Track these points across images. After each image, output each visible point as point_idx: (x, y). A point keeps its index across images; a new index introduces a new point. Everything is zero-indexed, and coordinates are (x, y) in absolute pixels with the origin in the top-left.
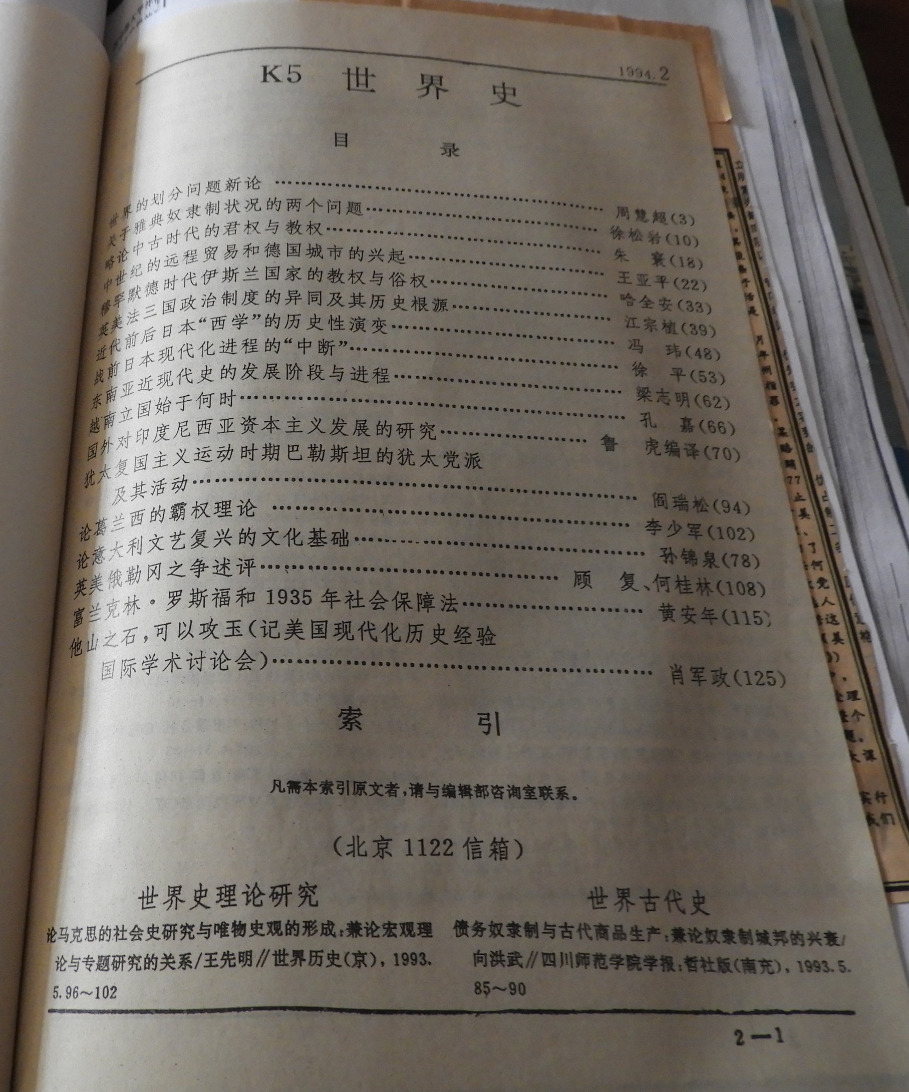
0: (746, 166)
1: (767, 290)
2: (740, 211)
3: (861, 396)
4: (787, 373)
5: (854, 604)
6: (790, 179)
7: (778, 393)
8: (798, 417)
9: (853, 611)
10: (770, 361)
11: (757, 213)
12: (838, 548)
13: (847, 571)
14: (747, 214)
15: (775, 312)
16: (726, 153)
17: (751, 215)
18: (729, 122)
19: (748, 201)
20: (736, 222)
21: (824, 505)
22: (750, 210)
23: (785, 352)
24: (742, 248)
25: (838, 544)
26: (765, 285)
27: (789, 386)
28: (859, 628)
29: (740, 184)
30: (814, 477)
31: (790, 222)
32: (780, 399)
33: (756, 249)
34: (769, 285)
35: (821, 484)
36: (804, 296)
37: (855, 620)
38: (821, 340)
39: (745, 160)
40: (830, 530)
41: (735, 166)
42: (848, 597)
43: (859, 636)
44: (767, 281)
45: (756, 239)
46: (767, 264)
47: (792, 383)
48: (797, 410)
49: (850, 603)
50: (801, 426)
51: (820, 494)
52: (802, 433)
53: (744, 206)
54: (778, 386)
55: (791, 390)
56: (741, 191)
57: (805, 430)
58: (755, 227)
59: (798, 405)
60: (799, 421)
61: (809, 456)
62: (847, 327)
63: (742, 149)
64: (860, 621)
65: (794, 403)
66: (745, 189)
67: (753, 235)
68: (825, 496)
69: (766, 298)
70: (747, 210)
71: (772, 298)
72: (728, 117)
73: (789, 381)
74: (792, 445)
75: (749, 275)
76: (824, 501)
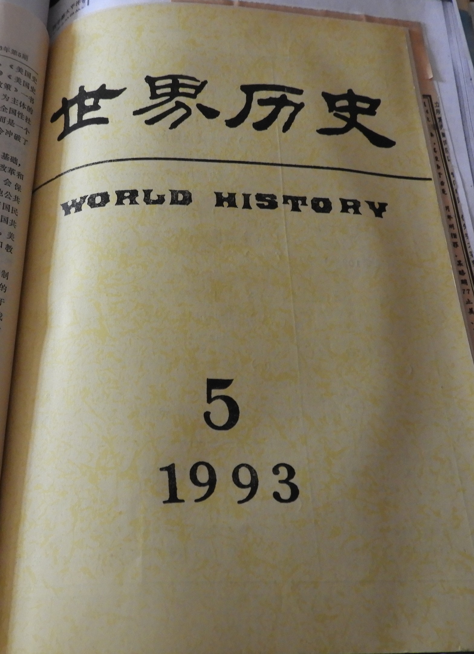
0: (441, 105)
1: (452, 179)
2: (436, 131)
4: (463, 228)
6: (467, 113)
7: (458, 240)
8: (469, 254)
10: (454, 221)
11: (447, 133)
14: (441, 134)
15: (457, 192)
16: (429, 98)
17: (444, 135)
18: (431, 79)
19: (442, 126)
20: (435, 139)
22: (443, 132)
23: (462, 216)
24: (438, 155)
26: (451, 176)
27: (465, 236)
29: (437, 116)
31: (466, 140)
32: (459, 244)
33: (446, 155)
34: (453, 176)
39: (440, 102)
41: (434, 105)
44: (452, 174)
45: (446, 149)
46: (453, 164)
47: (467, 234)
48: (469, 251)
50: (471, 260)
52: (471, 264)
53: (440, 129)
54: (458, 236)
55: (465, 238)
56: (438, 120)
58: (446, 142)
59: (470, 247)
60: (470, 257)
63: (439, 95)
65: (467, 246)
66: (440, 119)
67: (444, 147)
69: (452, 184)
70: (441, 131)
71: (455, 184)
72: (431, 76)
73: (464, 233)
74: (466, 270)
75: (442, 170)
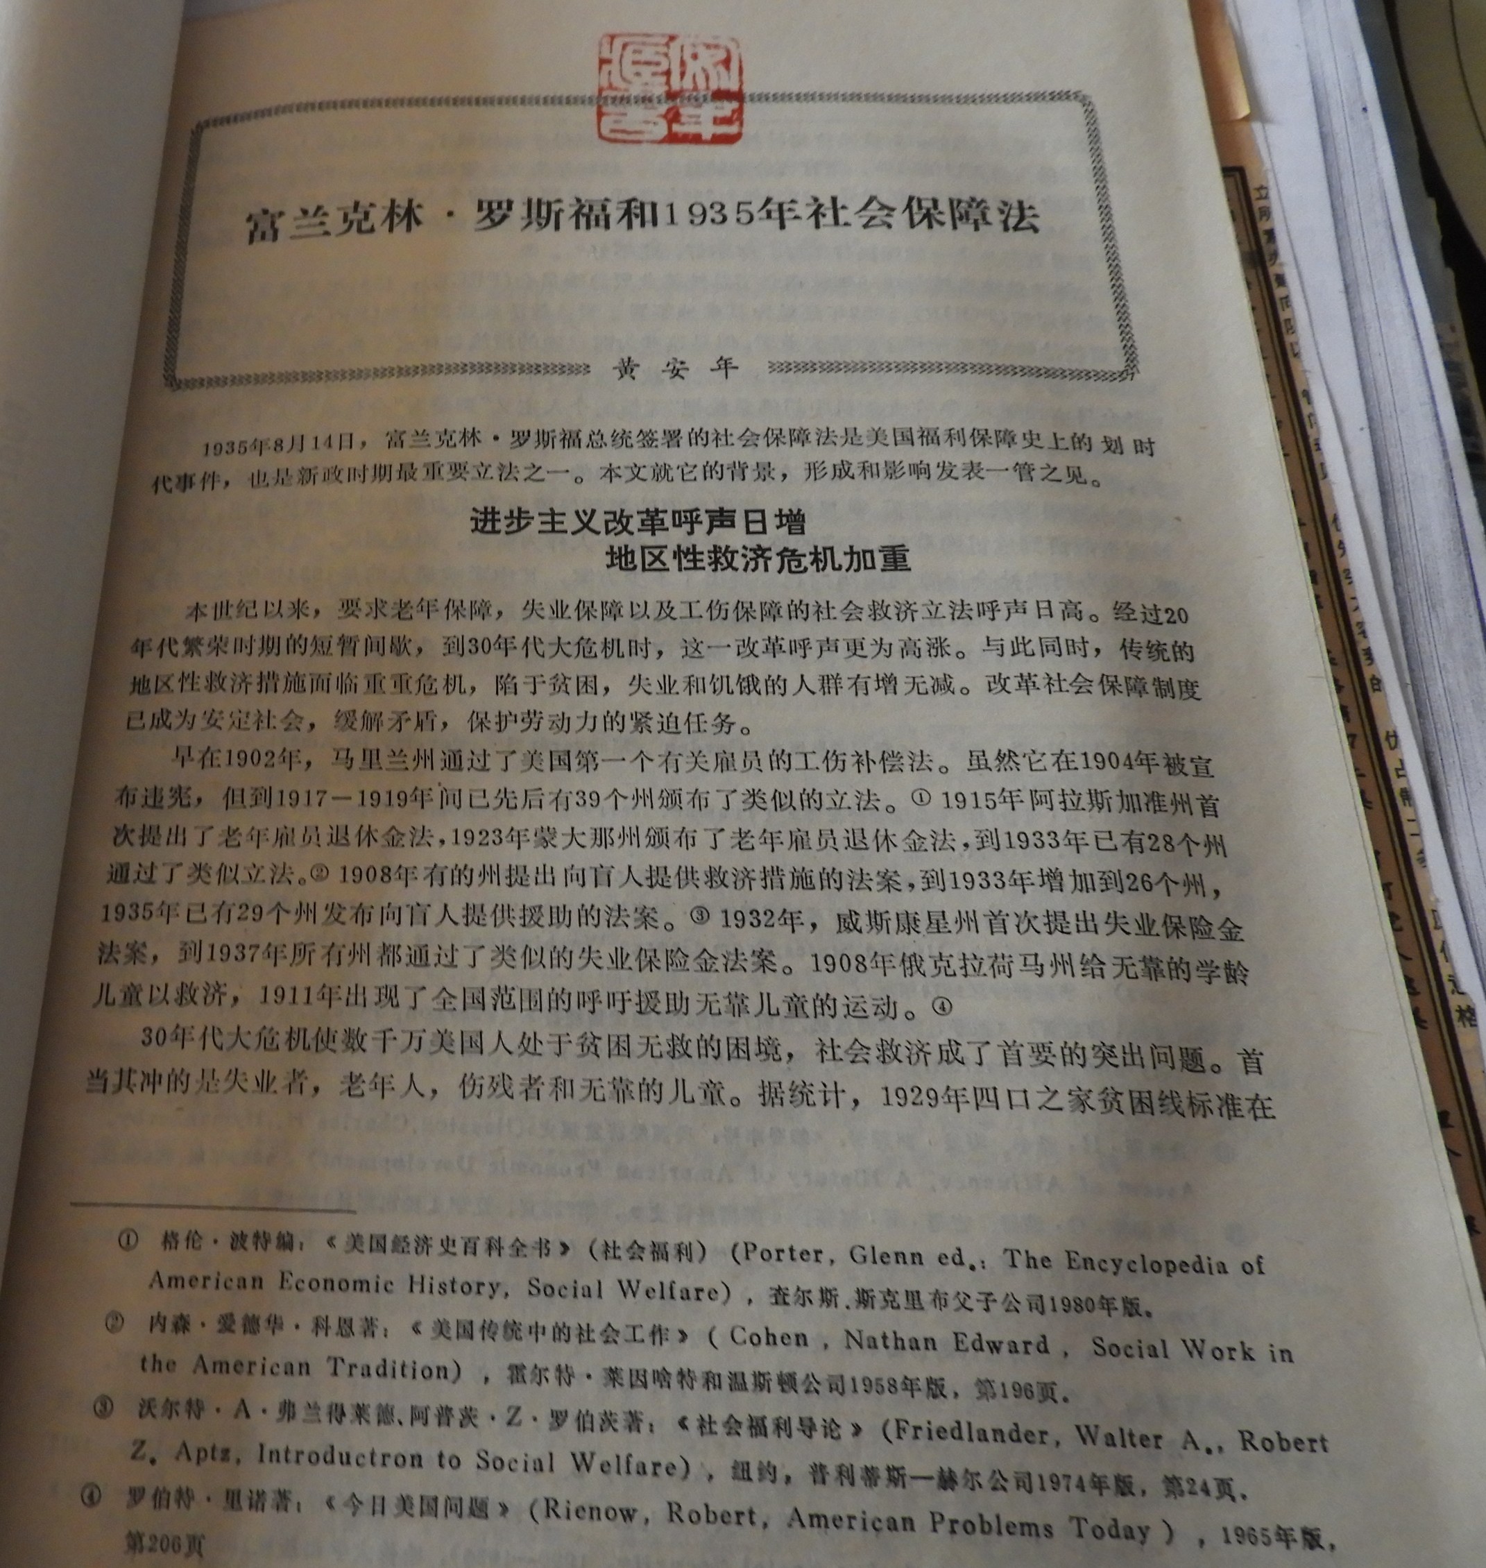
0: (1273, 194)
1: (1306, 409)
2: (1260, 272)
3: (1470, 591)
4: (1338, 552)
5: (1447, 959)
8: (1356, 630)
9: (1445, 971)
10: (1307, 534)
11: (1291, 273)
12: (1422, 860)
13: (1437, 900)
14: (1273, 279)
16: (1237, 175)
17: (1281, 280)
18: (1247, 119)
19: (1275, 255)
20: (1255, 293)
21: (1397, 785)
22: (1279, 272)
23: (1336, 519)
25: (1422, 852)
26: (1303, 402)
27: (1342, 576)
28: (1454, 1001)
29: (1263, 226)
30: (1382, 735)
31: (1349, 289)
32: (1327, 598)
33: (1288, 339)
34: (1309, 402)
35: (1395, 747)
36: (1370, 419)
37: (1449, 987)
38: (1399, 496)
39: (1271, 184)
40: (1408, 828)
41: (1255, 195)
42: (1437, 947)
43: (1455, 1016)
44: (1306, 394)
45: (1288, 320)
47: (1347, 571)
48: (1354, 618)
49: (1440, 957)
50: (1361, 646)
51: (1392, 764)
52: (1363, 658)
53: (1268, 264)
54: (1321, 577)
55: (1344, 582)
56: (1263, 239)
57: (1368, 652)
58: (1286, 300)
59: (1357, 608)
60: (1358, 637)
61: (1374, 698)
62: (1449, 470)
63: (1268, 165)
64: (1457, 989)
65: (1350, 605)
66: (1271, 234)
67: (1283, 316)
68: (1401, 771)
69: (1304, 424)
70: (1273, 270)
71: (1314, 424)
72: (1245, 110)
73: (1341, 569)
74: (1344, 679)
76: (1399, 776)
